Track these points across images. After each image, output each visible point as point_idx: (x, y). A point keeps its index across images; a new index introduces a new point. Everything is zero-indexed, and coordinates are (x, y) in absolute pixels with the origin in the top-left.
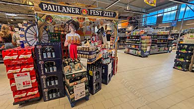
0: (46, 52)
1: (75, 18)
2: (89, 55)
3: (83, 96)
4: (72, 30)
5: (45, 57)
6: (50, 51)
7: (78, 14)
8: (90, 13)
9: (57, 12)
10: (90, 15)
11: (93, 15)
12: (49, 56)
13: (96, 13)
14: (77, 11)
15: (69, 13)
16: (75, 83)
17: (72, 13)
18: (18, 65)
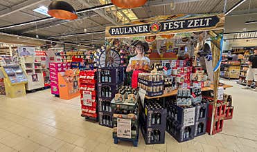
0: (105, 76)
1: (141, 38)
2: (148, 86)
3: (127, 137)
4: (139, 52)
5: (103, 81)
6: (108, 76)
7: (146, 32)
8: (163, 27)
9: (124, 34)
10: (162, 30)
11: (167, 29)
12: (107, 81)
13: (173, 26)
14: (145, 29)
15: (136, 33)
16: (120, 116)
17: (138, 33)
18: (86, 84)
